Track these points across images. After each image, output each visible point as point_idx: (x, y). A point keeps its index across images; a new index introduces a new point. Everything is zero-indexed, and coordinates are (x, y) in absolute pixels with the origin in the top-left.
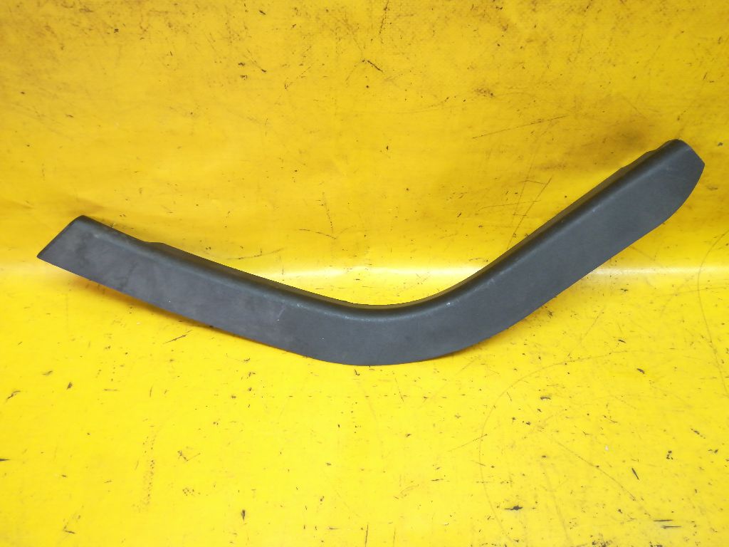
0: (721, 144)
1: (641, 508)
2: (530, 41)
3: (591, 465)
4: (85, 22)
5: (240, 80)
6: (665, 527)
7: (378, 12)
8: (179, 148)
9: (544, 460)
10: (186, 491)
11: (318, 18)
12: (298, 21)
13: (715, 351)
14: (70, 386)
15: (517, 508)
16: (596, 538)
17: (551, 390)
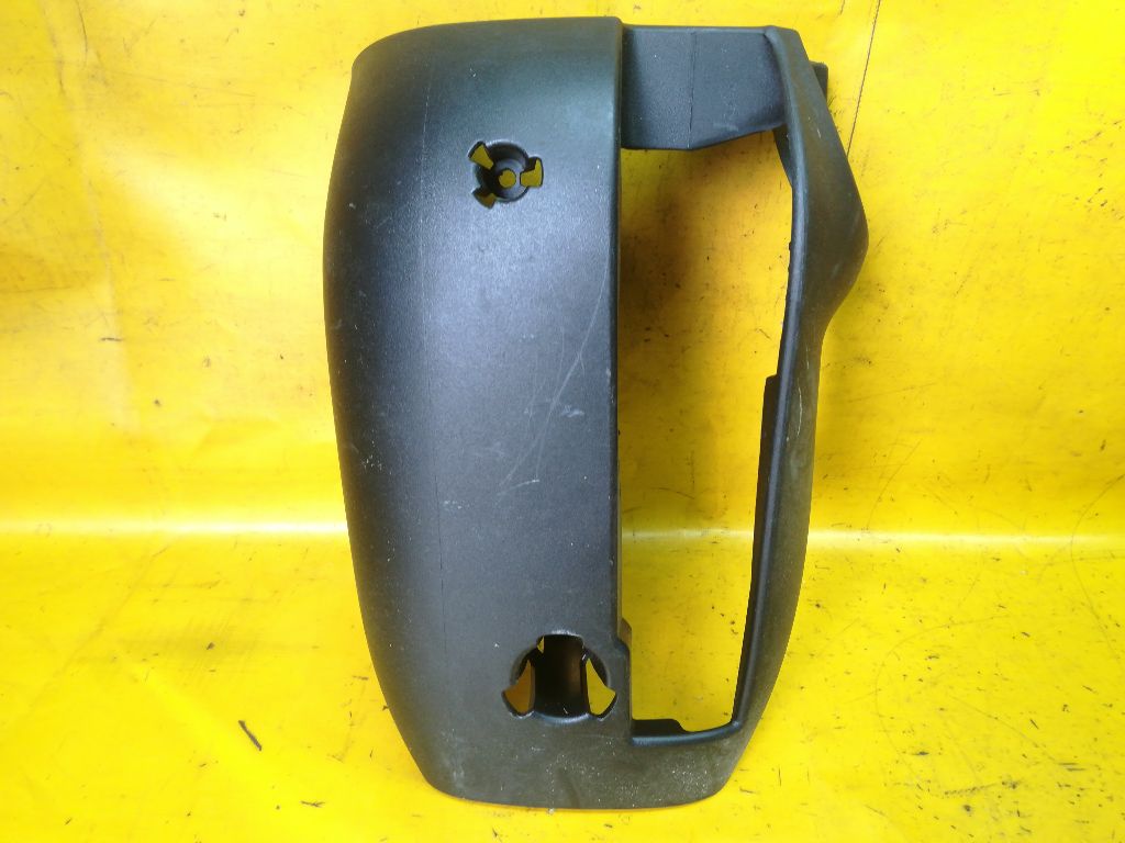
1: (1044, 754)
2: (906, 318)
3: (990, 716)
5: (642, 343)
6: (1070, 770)
9: (943, 713)
11: (724, 294)
12: (706, 294)
13: (1098, 618)
15: (923, 753)
16: (1005, 779)
17: (937, 651)
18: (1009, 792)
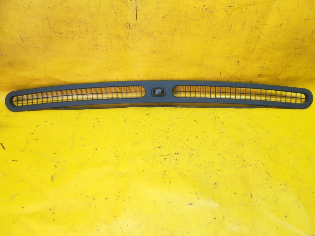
0: (213, 65)
1: (187, 147)
2: (162, 41)
3: (178, 139)
4: (60, 36)
5: (95, 49)
6: (192, 150)
7: (127, 35)
8: (80, 65)
9: (168, 138)
10: (82, 145)
11: (113, 36)
12: (109, 36)
14: (52, 124)
15: (160, 147)
17: (172, 124)
18: (176, 155)
